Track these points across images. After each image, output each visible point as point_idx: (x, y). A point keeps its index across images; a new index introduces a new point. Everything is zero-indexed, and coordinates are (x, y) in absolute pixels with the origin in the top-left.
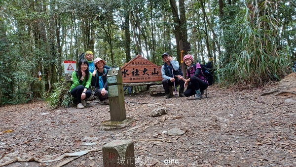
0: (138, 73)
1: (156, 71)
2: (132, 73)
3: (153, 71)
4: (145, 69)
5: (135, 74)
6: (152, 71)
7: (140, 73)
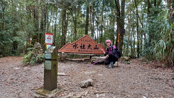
0: (84, 47)
1: (97, 47)
4: (89, 45)
6: (94, 47)
7: (86, 47)
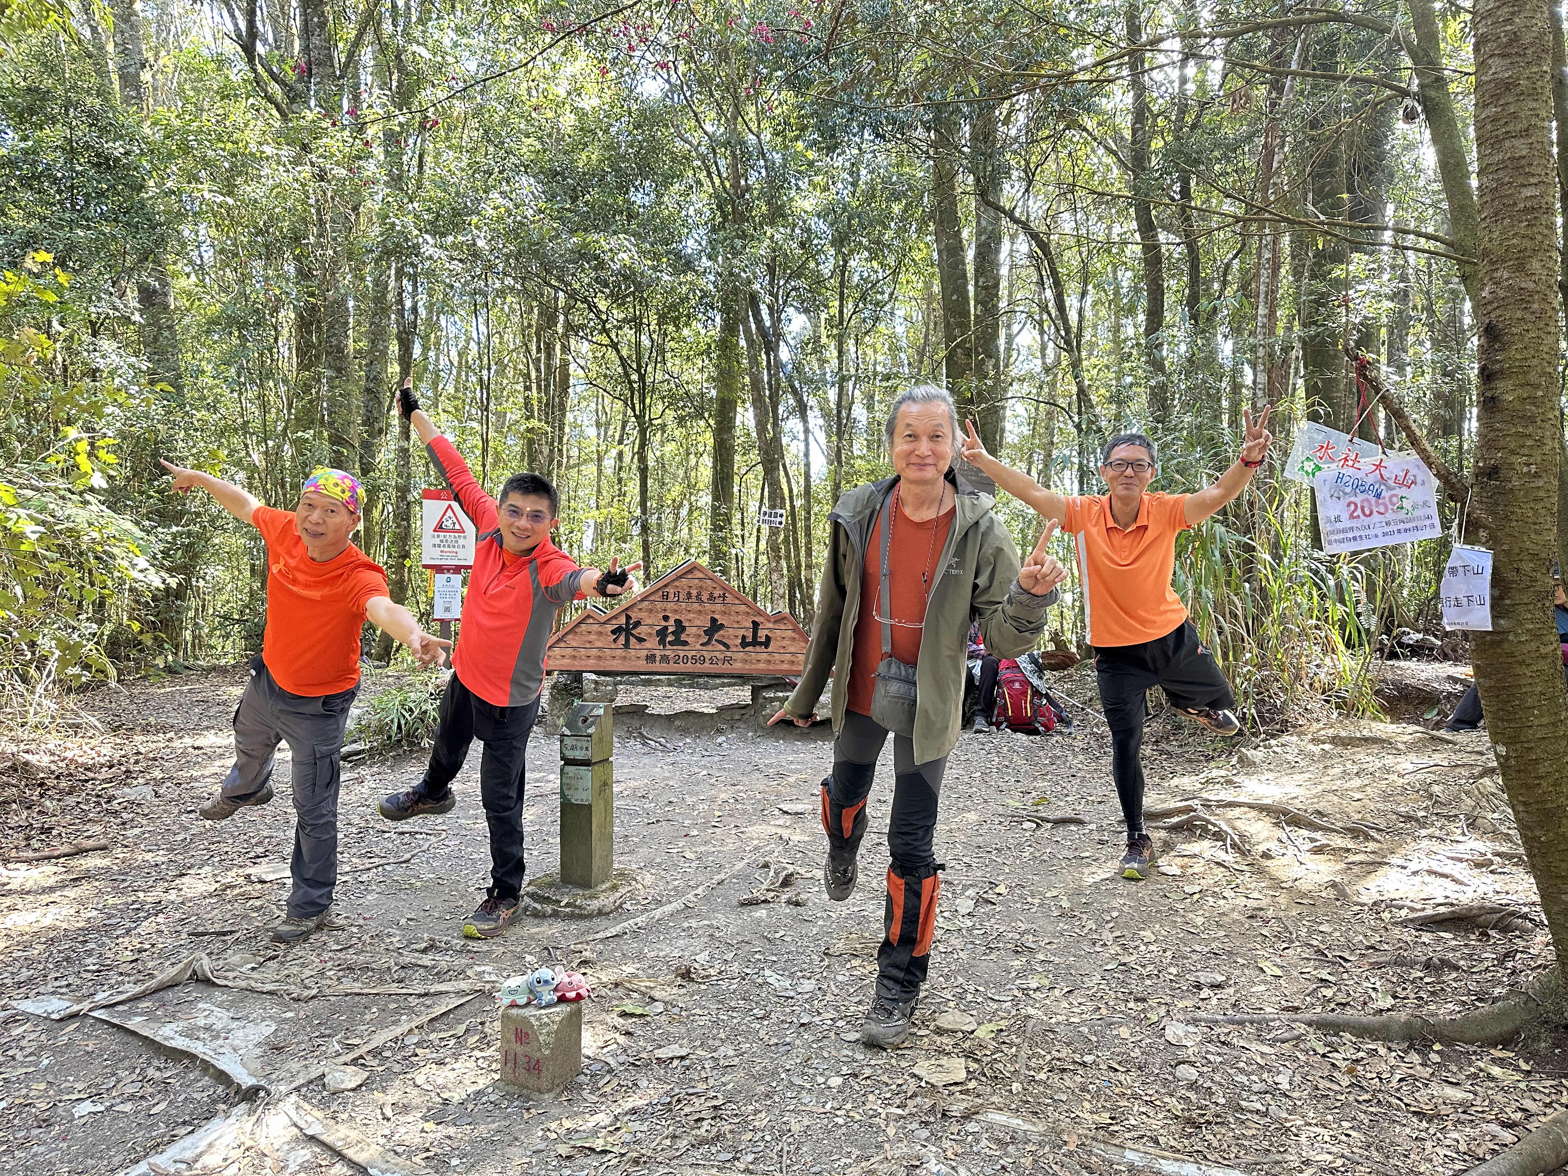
0: (683, 637)
1: (762, 634)
2: (659, 633)
3: (749, 635)
4: (714, 620)
5: (670, 638)
6: (741, 632)
7: (693, 633)
